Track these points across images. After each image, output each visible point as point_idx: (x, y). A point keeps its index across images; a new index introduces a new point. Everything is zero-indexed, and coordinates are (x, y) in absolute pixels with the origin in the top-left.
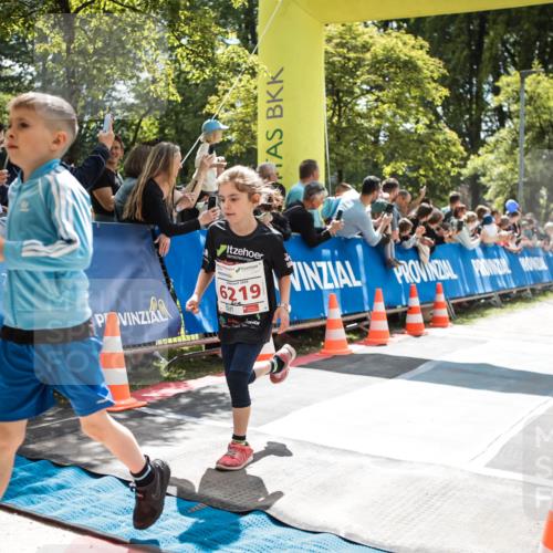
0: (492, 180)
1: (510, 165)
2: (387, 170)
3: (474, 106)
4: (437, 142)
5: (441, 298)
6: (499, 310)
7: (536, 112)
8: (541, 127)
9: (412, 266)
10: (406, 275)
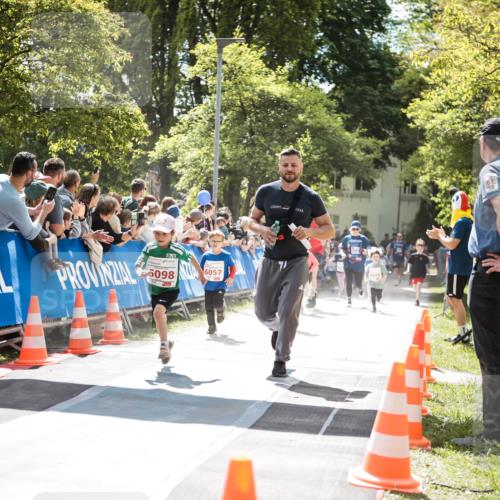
0: (184, 166)
1: (204, 150)
2: (54, 147)
3: (166, 77)
4: (116, 117)
5: (115, 307)
6: (186, 323)
7: (237, 88)
8: (242, 106)
9: (81, 268)
10: (73, 279)
